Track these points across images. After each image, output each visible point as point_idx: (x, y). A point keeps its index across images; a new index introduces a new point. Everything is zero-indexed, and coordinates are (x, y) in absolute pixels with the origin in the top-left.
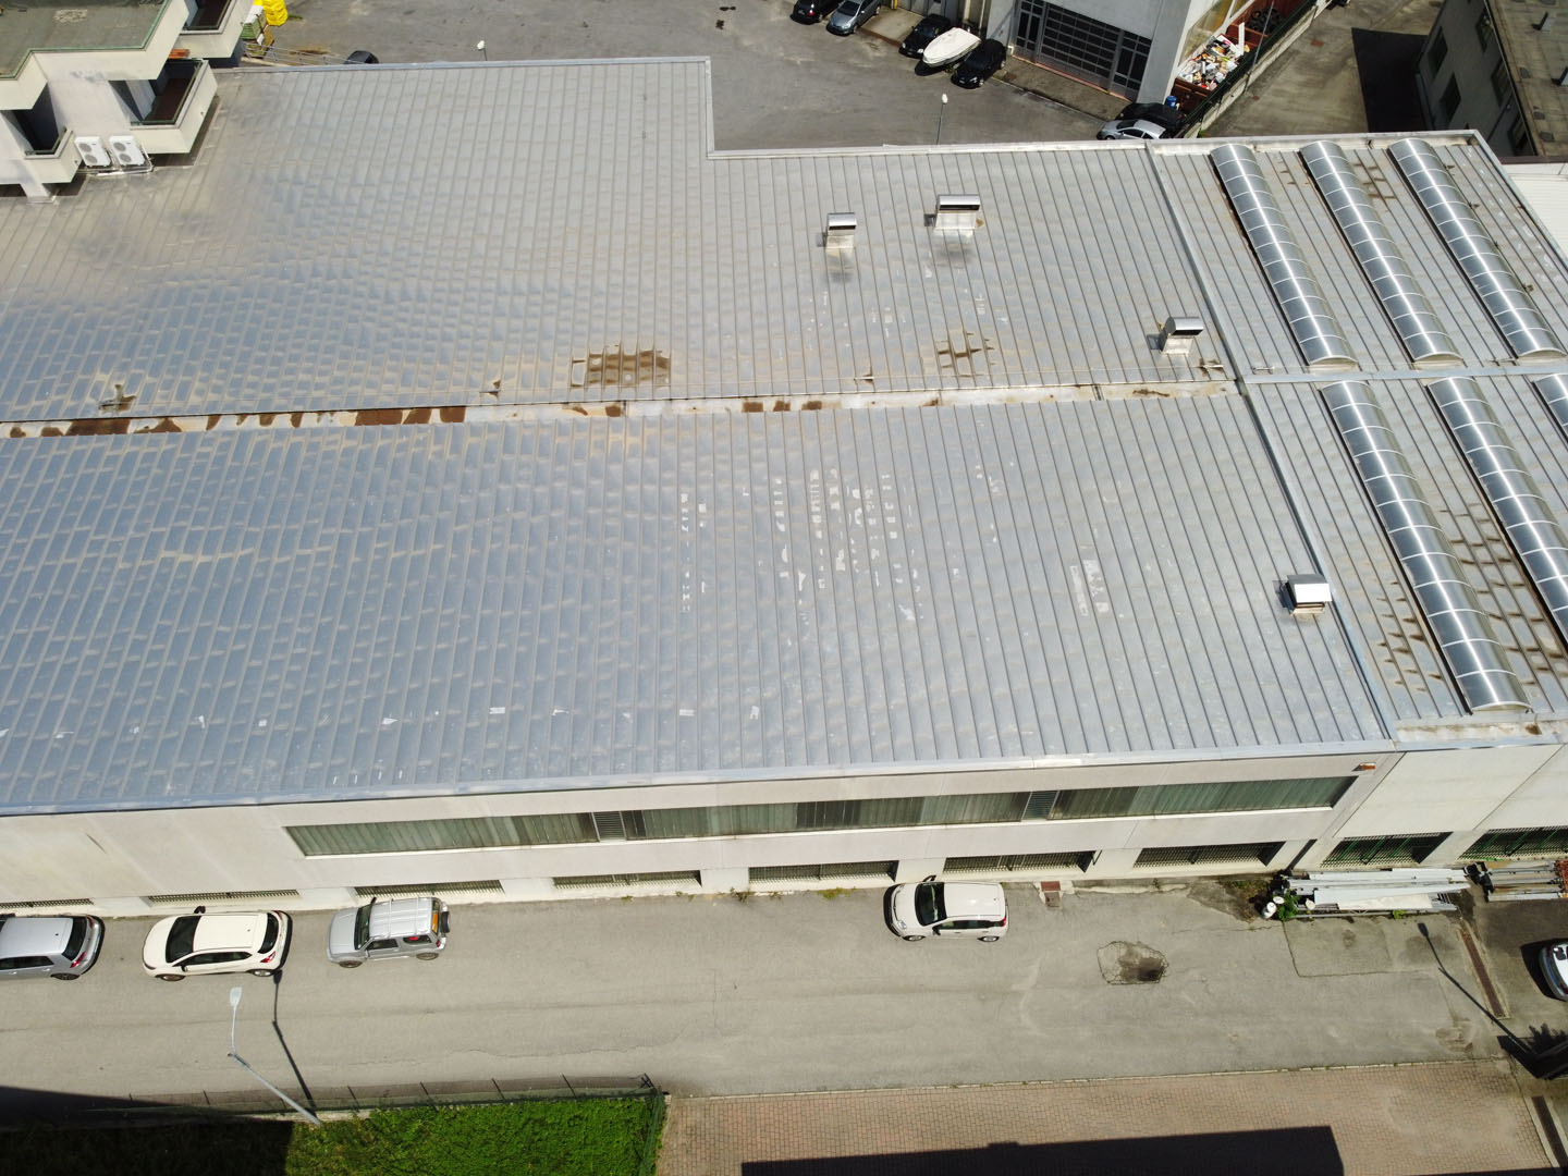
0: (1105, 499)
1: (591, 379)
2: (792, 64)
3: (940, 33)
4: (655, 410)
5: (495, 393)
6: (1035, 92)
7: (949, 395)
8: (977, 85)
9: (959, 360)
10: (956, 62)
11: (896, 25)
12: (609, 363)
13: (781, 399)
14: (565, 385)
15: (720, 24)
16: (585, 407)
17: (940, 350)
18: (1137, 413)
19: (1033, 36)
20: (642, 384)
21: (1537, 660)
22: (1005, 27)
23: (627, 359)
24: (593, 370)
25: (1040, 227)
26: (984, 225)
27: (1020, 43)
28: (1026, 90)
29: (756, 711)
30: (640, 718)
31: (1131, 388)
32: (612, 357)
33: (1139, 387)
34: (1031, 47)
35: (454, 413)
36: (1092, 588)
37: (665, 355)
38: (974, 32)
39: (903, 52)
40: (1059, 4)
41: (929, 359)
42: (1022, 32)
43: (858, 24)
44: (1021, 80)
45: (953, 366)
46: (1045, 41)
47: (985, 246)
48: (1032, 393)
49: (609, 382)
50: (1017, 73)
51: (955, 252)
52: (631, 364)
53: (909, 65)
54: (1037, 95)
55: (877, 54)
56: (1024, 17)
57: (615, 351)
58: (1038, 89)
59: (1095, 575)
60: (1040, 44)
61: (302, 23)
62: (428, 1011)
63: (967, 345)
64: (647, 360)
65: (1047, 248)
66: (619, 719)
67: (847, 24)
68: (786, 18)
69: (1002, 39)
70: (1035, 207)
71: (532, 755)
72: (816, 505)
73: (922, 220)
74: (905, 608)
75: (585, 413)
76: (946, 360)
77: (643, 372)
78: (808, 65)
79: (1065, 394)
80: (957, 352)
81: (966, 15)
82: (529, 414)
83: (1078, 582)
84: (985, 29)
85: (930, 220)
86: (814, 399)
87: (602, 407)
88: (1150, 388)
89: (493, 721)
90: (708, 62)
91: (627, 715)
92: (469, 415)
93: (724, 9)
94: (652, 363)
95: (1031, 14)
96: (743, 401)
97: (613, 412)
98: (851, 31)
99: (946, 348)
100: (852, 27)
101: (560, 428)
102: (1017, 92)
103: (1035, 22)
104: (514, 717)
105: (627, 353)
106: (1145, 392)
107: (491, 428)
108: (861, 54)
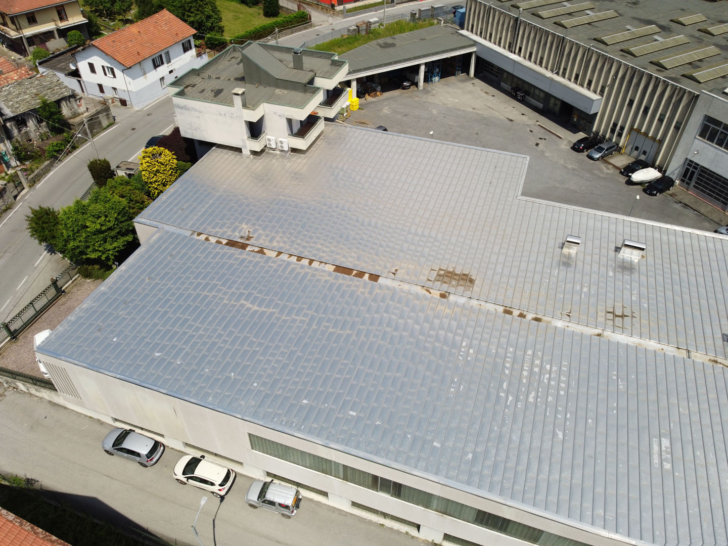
0: (681, 409)
1: (437, 279)
2: (566, 167)
3: (642, 169)
4: (462, 300)
5: (394, 274)
6: (686, 204)
7: (608, 333)
8: (655, 195)
9: (617, 318)
10: (647, 183)
11: (621, 161)
12: (447, 274)
13: (522, 312)
14: (425, 278)
15: (537, 144)
16: (431, 291)
17: (608, 311)
18: (709, 371)
19: (690, 179)
20: (459, 287)
22: (676, 172)
23: (456, 275)
24: (439, 275)
25: (675, 266)
26: (645, 258)
27: (682, 181)
28: (680, 202)
29: (470, 456)
30: (415, 439)
31: (708, 358)
32: (449, 272)
33: (713, 358)
34: (688, 184)
35: (374, 277)
36: (663, 454)
37: (473, 278)
38: (660, 171)
39: (621, 173)
40: (707, 167)
41: (601, 314)
42: (685, 175)
43: (602, 157)
44: (679, 198)
45: (613, 320)
46: (696, 183)
47: (643, 269)
48: (652, 345)
49: (445, 282)
50: (677, 194)
51: (627, 268)
52: (457, 278)
53: (623, 179)
54: (686, 206)
55: (608, 172)
56: (687, 170)
57: (451, 270)
58: (687, 203)
59: (666, 448)
60: (693, 183)
61: (363, 111)
62: (278, 542)
63: (623, 312)
64: (465, 277)
65: (676, 277)
66: (405, 437)
67: (597, 156)
68: (569, 148)
69: (673, 177)
70: (674, 257)
71: (361, 439)
72: (527, 366)
73: (613, 248)
74: (559, 430)
75: (430, 293)
76: (610, 316)
77: (461, 282)
78: (574, 169)
79: (670, 350)
80: (617, 314)
81: (657, 163)
82: (406, 287)
83: (656, 448)
84: (665, 171)
85: (617, 249)
86: (539, 316)
87: (439, 293)
88: (719, 360)
89: (349, 417)
90: (528, 159)
91: (409, 436)
92: (381, 280)
93: (541, 139)
94: (467, 280)
95: (691, 169)
96: (504, 308)
97: (443, 296)
98: (598, 159)
99: (611, 310)
100: (599, 158)
101: (417, 297)
102: (675, 202)
103: (693, 173)
104: (358, 419)
105: (456, 272)
106: (716, 362)
107: (388, 288)
108: (601, 170)
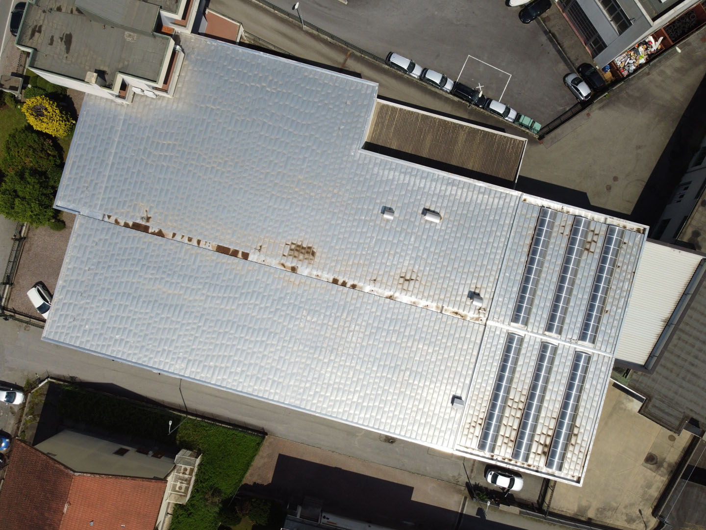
0: (423, 351)
1: (290, 254)
4: (306, 273)
5: (259, 250)
6: (553, 35)
7: (397, 295)
12: (298, 249)
13: (345, 280)
14: (281, 253)
16: (285, 265)
18: (450, 321)
19: (567, 4)
20: (305, 261)
21: (506, 440)
24: (291, 249)
26: (442, 221)
28: (549, 32)
31: (453, 310)
32: (299, 246)
33: (456, 311)
35: (245, 256)
37: (315, 250)
41: (397, 277)
44: (550, 24)
48: (422, 302)
49: (295, 257)
50: (551, 19)
52: (303, 251)
54: (553, 37)
57: (299, 244)
58: (556, 33)
62: (216, 397)
63: (411, 276)
64: (309, 250)
73: (422, 210)
75: (285, 268)
76: (402, 280)
77: (306, 256)
79: (432, 307)
80: (407, 278)
85: (424, 211)
86: (355, 283)
87: (291, 266)
88: (459, 312)
92: (250, 258)
94: (310, 252)
96: (334, 277)
97: (293, 269)
99: (404, 275)
102: (545, 32)
105: (304, 246)
106: (456, 313)
107: (256, 263)
